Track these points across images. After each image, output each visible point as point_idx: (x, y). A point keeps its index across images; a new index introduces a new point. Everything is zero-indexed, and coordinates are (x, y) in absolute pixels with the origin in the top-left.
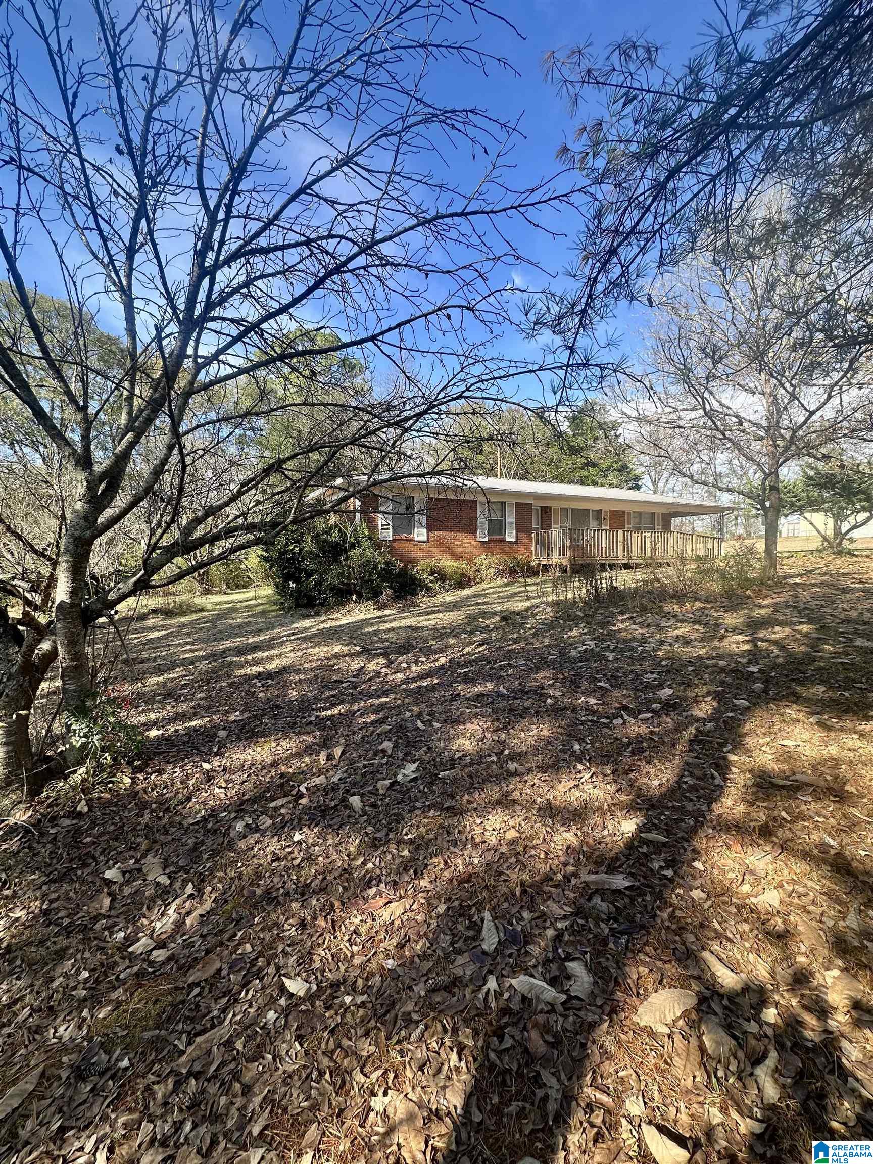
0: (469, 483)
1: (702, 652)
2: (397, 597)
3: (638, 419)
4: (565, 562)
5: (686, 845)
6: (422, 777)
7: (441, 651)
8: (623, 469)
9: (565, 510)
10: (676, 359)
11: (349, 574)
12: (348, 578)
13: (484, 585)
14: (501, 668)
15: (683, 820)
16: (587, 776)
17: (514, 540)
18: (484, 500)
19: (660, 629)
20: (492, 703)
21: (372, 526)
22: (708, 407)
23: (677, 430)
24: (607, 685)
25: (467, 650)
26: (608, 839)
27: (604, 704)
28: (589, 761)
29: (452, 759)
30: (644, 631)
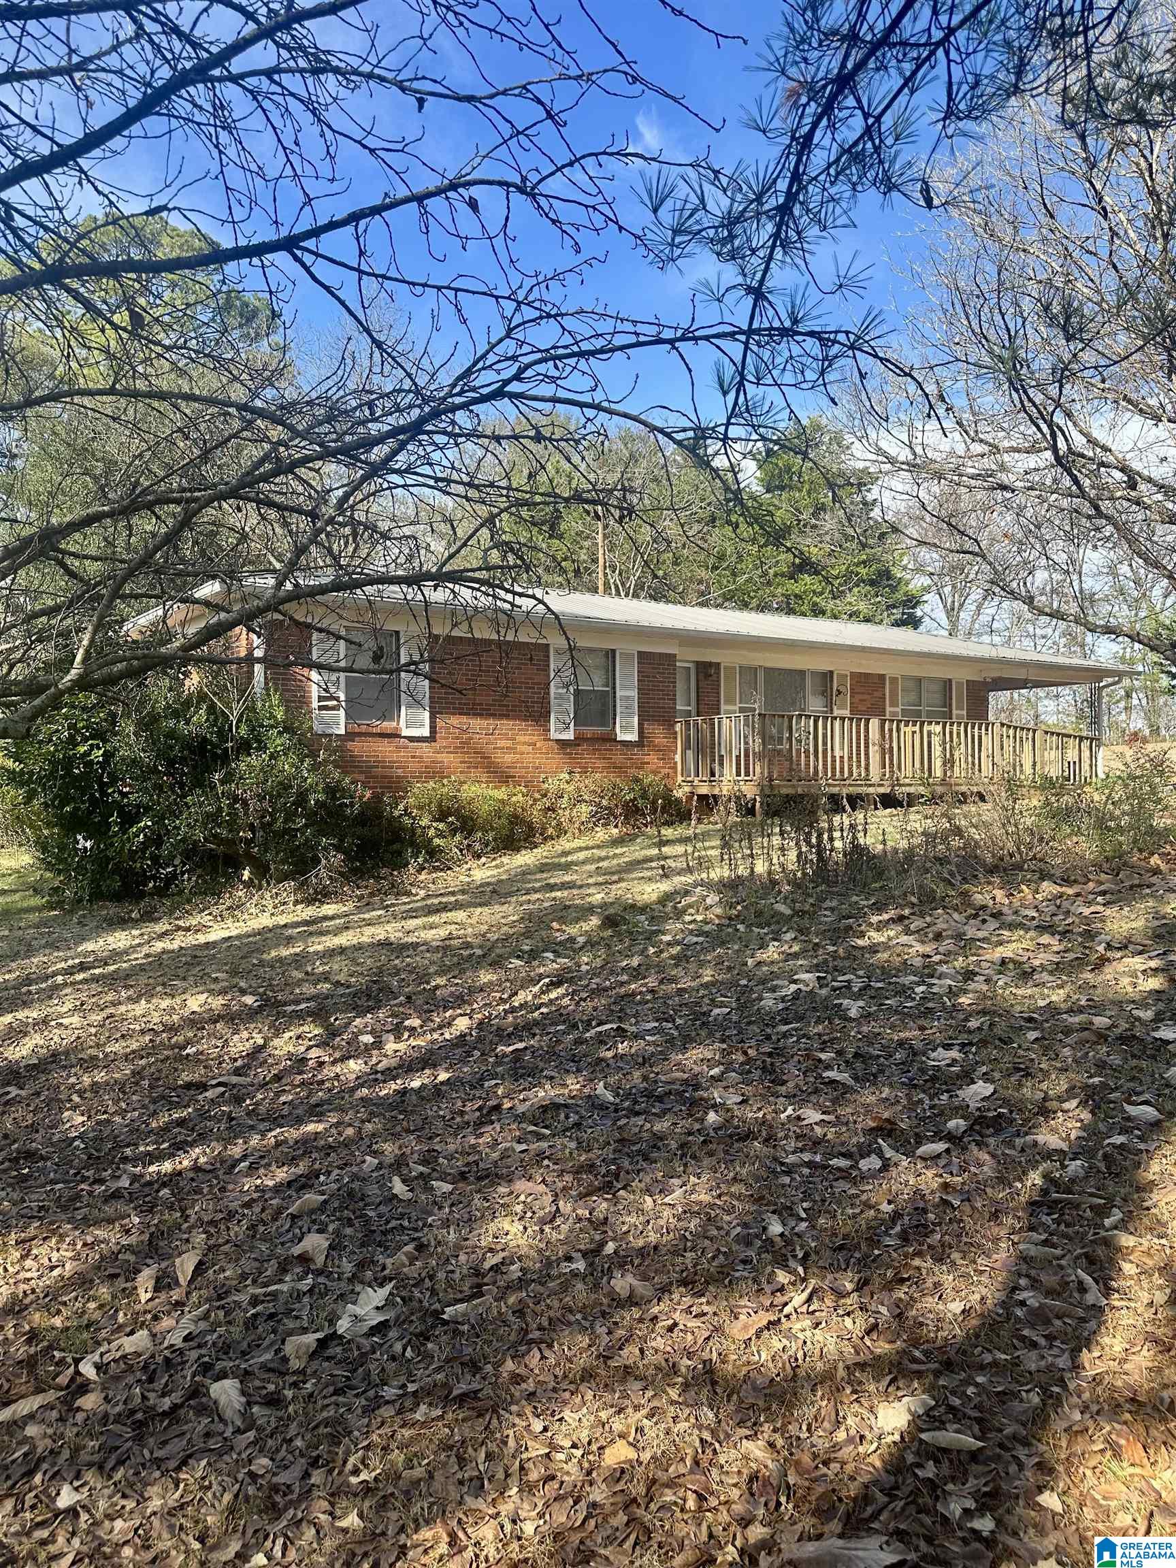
0: (526, 603)
1: (1058, 996)
2: (354, 871)
3: (912, 467)
4: (750, 791)
5: (1021, 1452)
6: (399, 1322)
7: (460, 1000)
8: (883, 579)
9: (750, 672)
10: (992, 336)
11: (233, 814)
12: (232, 825)
13: (564, 844)
14: (601, 1040)
15: (1016, 1395)
16: (798, 1299)
17: (633, 737)
18: (563, 643)
19: (966, 945)
20: (577, 1125)
21: (296, 700)
22: (1062, 445)
23: (999, 495)
24: (844, 1077)
25: (523, 996)
26: (847, 1452)
27: (839, 1121)
28: (804, 1261)
29: (477, 1272)
30: (927, 949)
